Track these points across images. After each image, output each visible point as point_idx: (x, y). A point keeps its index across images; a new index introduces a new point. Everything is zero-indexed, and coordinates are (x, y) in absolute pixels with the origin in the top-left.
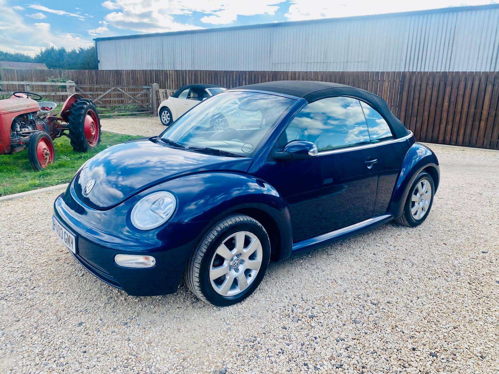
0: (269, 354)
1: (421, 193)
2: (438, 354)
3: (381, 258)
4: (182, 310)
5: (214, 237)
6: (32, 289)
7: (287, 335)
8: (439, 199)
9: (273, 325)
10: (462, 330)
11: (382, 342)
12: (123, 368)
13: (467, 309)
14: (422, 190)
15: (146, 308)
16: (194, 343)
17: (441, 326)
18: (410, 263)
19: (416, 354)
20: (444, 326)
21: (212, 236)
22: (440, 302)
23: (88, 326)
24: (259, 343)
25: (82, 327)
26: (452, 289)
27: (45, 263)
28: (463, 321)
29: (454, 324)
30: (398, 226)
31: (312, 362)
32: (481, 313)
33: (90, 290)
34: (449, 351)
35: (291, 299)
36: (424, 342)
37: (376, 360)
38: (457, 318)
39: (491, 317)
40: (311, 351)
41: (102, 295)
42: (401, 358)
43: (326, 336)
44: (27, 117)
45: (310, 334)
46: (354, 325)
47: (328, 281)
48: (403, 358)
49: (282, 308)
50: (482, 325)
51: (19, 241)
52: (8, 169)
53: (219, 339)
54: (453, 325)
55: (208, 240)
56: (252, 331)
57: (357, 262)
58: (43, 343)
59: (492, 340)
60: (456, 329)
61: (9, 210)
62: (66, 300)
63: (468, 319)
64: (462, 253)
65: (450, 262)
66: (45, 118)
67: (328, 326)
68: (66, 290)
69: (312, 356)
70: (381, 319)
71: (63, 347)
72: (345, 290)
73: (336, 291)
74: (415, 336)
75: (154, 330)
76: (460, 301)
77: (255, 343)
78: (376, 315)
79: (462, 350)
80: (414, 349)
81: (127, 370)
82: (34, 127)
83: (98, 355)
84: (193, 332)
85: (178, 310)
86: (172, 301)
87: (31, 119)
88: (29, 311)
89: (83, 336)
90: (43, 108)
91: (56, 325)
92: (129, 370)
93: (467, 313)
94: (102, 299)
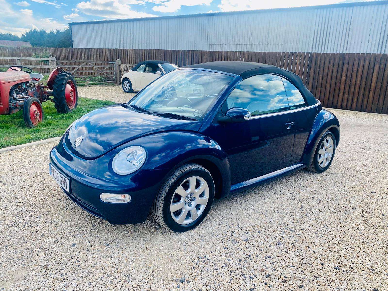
0: (215, 267)
1: (326, 147)
2: (340, 268)
3: (296, 196)
4: (149, 235)
5: (174, 180)
6: (35, 219)
7: (228, 253)
8: (338, 152)
9: (217, 246)
10: (358, 250)
11: (298, 259)
12: (109, 278)
13: (361, 234)
14: (327, 145)
15: (122, 233)
16: (160, 259)
17: (342, 247)
18: (318, 200)
19: (324, 268)
20: (344, 247)
21: (173, 179)
22: (341, 229)
23: (80, 247)
24: (208, 259)
25: (75, 247)
26: (350, 220)
27: (43, 199)
28: (358, 243)
29: (352, 245)
30: (308, 172)
31: (247, 274)
32: (371, 238)
33: (79, 220)
34: (348, 265)
35: (230, 227)
36: (329, 258)
37: (294, 272)
38: (353, 241)
39: (379, 241)
40: (246, 265)
41: (88, 224)
42: (313, 271)
43: (258, 254)
44: (21, 86)
45: (246, 253)
46: (277, 246)
47: (257, 214)
48: (314, 270)
49: (224, 234)
50: (372, 247)
51: (21, 183)
52: (7, 127)
53: (178, 256)
54: (351, 247)
55: (170, 183)
56: (202, 250)
57: (278, 199)
58: (47, 259)
59: (380, 257)
60: (353, 249)
61: (11, 158)
62: (61, 227)
63: (361, 242)
64: (357, 193)
65: (348, 199)
66: (34, 86)
67: (258, 247)
68: (61, 220)
69: (247, 269)
70: (297, 242)
71: (62, 262)
72: (270, 220)
73: (263, 221)
74: (323, 255)
75: (129, 250)
76: (356, 229)
77: (205, 259)
78: (294, 239)
79: (357, 265)
80: (322, 264)
81: (111, 279)
82: (27, 94)
83: (89, 268)
84: (158, 251)
85: (146, 234)
86: (141, 228)
87: (24, 87)
88: (34, 235)
89: (76, 254)
90: (33, 79)
91: (55, 246)
92: (113, 279)
93: (361, 238)
94: (88, 227)
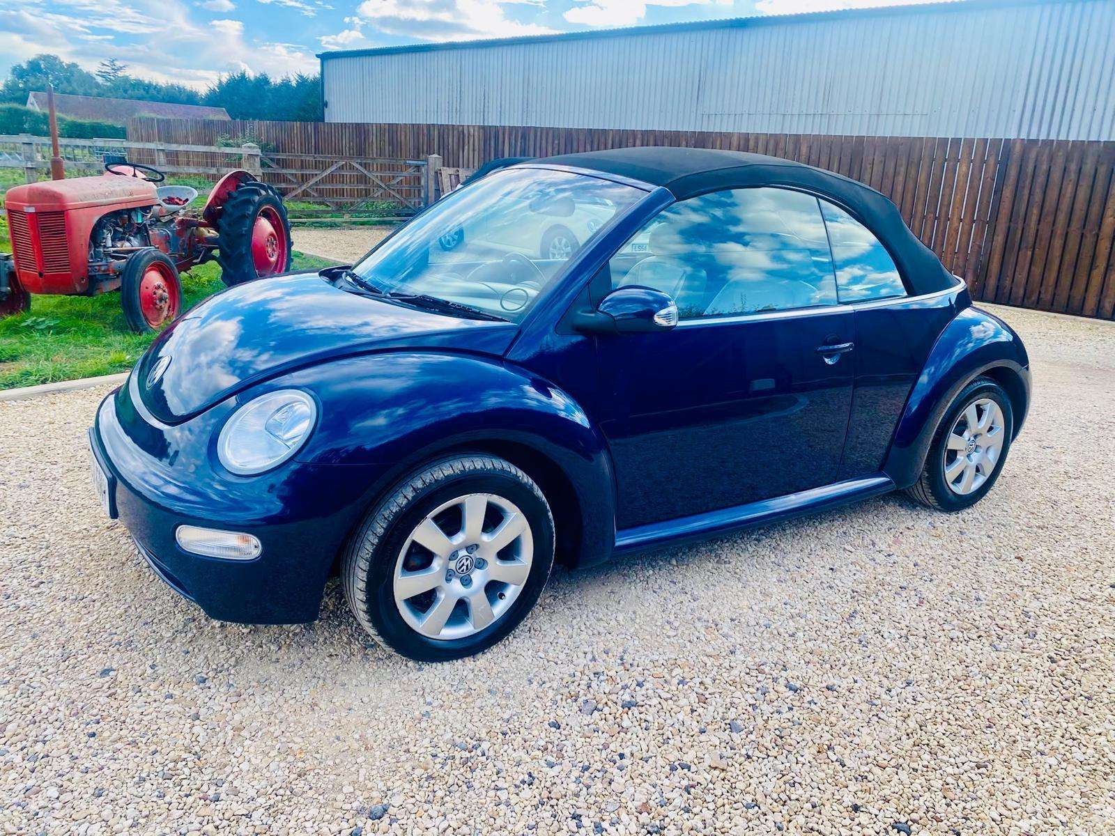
0: (496, 783)
2: (914, 827)
3: (846, 580)
4: (337, 662)
5: (405, 502)
6: (35, 587)
7: (556, 742)
8: (1040, 450)
9: (531, 715)
10: (997, 773)
11: (781, 782)
12: (160, 780)
13: (1027, 722)
15: (260, 649)
16: (338, 739)
17: (945, 758)
18: (914, 598)
19: (857, 821)
20: (952, 760)
21: (402, 499)
22: (962, 699)
23: (120, 678)
24: (483, 755)
25: (107, 678)
26: (1002, 670)
27: (84, 531)
28: (1005, 752)
29: (981, 755)
30: (914, 507)
31: (592, 813)
32: (1058, 737)
33: (154, 599)
34: (945, 821)
35: (594, 659)
36: (887, 792)
37: (750, 824)
38: (992, 741)
39: (1084, 749)
40: (598, 786)
41: (176, 613)
42: (816, 827)
43: (650, 754)
45: (612, 747)
46: (725, 736)
47: (698, 625)
48: (821, 828)
49: (567, 678)
50: (1053, 767)
51: (47, 482)
52: (79, 327)
53: (395, 735)
54: (977, 760)
55: (392, 508)
56: (478, 724)
57: (784, 585)
58: (14, 706)
59: (1068, 806)
60: (983, 770)
61: (52, 414)
62: (96, 616)
63: (1020, 747)
64: (1058, 584)
65: (1020, 602)
66: (172, 221)
67: (661, 732)
68: (104, 595)
69: (598, 799)
70: (797, 726)
71: (51, 719)
72: (731, 648)
73: (709, 650)
74: (870, 777)
75: (258, 701)
76: (1014, 702)
77: (472, 754)
78: (789, 715)
79: (979, 824)
80: (856, 808)
81: (166, 785)
82: (146, 241)
83: (119, 745)
84: (343, 714)
86: (321, 639)
87: (140, 221)
88: (10, 633)
89: (101, 699)
90: (170, 201)
91: (54, 670)
92: (171, 785)
93: (1022, 733)
94: (172, 622)
